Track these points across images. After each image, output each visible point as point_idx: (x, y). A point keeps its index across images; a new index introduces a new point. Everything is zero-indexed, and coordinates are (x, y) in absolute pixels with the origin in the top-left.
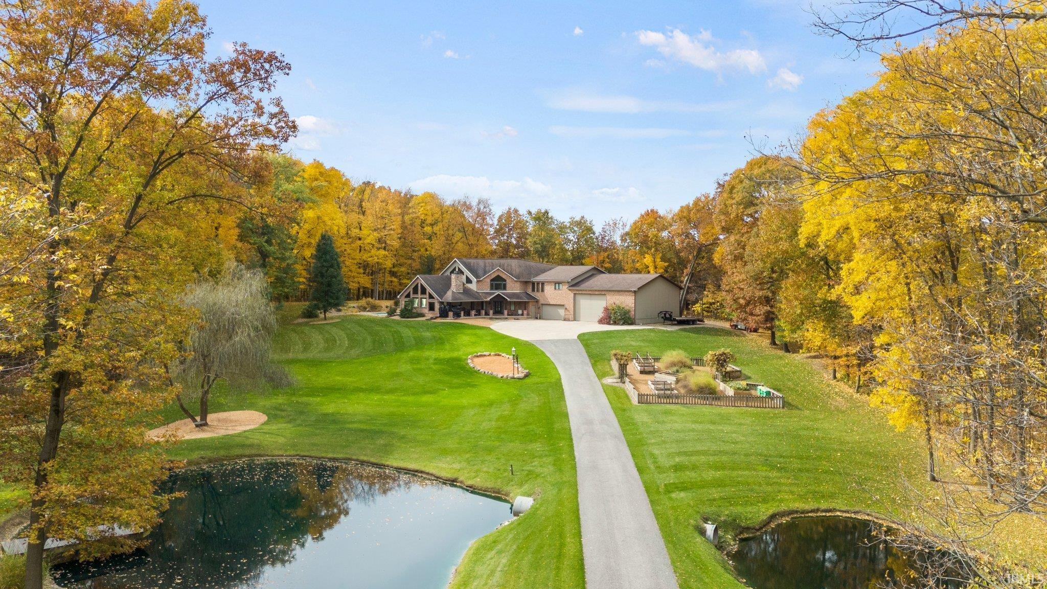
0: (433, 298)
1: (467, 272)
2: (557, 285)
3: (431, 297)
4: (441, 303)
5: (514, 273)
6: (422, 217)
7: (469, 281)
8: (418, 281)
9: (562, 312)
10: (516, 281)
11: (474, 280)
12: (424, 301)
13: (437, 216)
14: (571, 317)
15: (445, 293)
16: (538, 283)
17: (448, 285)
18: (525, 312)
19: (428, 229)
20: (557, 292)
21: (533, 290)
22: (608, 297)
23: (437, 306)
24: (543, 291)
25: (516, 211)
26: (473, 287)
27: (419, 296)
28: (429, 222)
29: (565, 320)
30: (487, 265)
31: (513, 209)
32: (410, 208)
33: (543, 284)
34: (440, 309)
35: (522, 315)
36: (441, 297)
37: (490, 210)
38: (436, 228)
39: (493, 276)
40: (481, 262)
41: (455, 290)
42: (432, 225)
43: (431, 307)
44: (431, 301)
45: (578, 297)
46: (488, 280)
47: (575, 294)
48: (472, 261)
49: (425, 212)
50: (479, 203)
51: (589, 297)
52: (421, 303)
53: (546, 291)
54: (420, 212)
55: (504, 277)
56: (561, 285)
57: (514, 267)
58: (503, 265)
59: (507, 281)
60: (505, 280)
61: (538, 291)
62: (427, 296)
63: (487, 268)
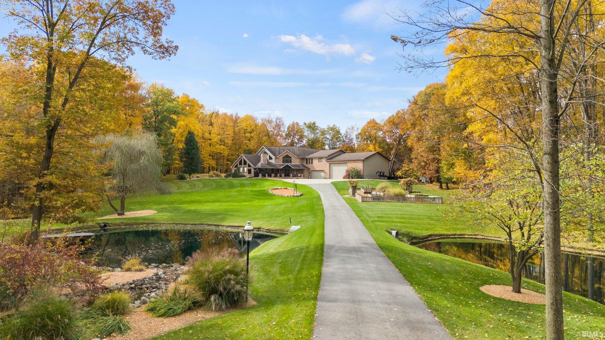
0: (250, 166)
1: (270, 154)
2: (320, 159)
4: (255, 169)
5: (296, 153)
6: (245, 128)
7: (271, 158)
8: (242, 158)
9: (323, 174)
10: (297, 158)
12: (246, 169)
13: (253, 127)
14: (328, 177)
15: (257, 164)
16: (309, 159)
17: (259, 160)
18: (302, 175)
19: (248, 135)
20: (320, 163)
21: (307, 163)
22: (349, 164)
23: (253, 171)
24: (312, 163)
25: (297, 124)
26: (273, 161)
27: (243, 166)
28: (249, 130)
29: (324, 178)
31: (295, 122)
32: (238, 123)
33: (312, 159)
34: (255, 172)
37: (283, 123)
38: (253, 135)
39: (284, 155)
40: (277, 148)
42: (250, 133)
43: (249, 172)
44: (249, 168)
46: (281, 158)
47: (330, 164)
48: (272, 148)
49: (246, 125)
51: (337, 165)
52: (244, 170)
53: (314, 163)
55: (290, 156)
56: (322, 159)
57: (296, 151)
58: (290, 150)
59: (292, 158)
60: (291, 158)
61: (309, 163)
62: (247, 166)
63: (281, 151)
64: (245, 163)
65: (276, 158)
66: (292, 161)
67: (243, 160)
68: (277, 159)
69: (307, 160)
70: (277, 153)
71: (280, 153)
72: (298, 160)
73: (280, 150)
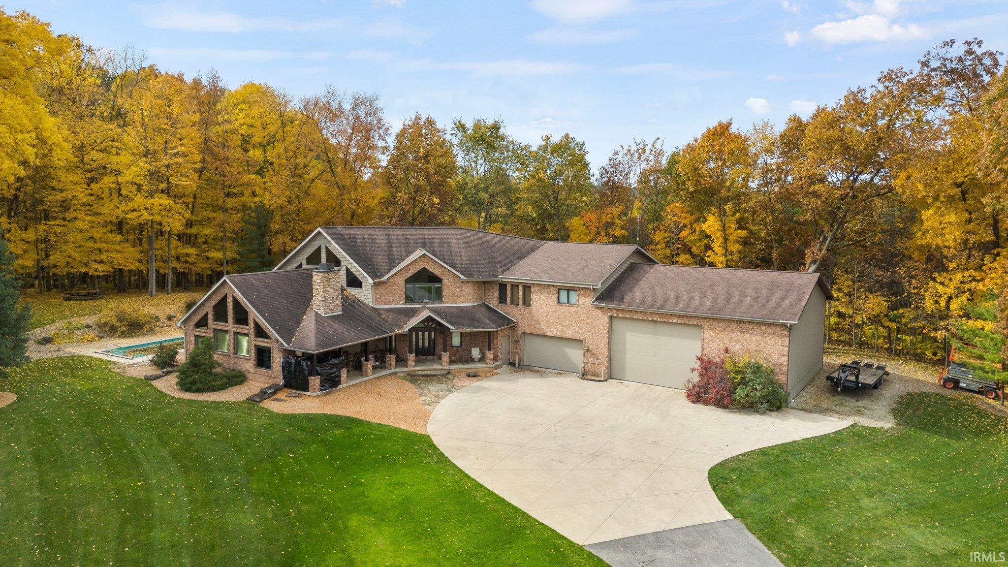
0: (268, 337)
1: (347, 261)
2: (564, 294)
3: (260, 332)
4: (289, 353)
5: (458, 260)
6: (244, 130)
7: (353, 281)
8: (224, 291)
9: (576, 355)
10: (465, 282)
11: (368, 281)
12: (244, 342)
13: (272, 129)
14: (603, 370)
15: (299, 321)
16: (515, 286)
17: (305, 298)
18: (490, 355)
19: (256, 154)
20: (563, 309)
21: (502, 300)
22: (709, 334)
23: (277, 359)
24: (526, 302)
25: (430, 123)
26: (365, 295)
27: (231, 326)
28: (256, 140)
29: (584, 375)
30: (394, 241)
31: (423, 119)
32: (219, 113)
33: (527, 288)
34: (286, 366)
35: (482, 359)
36: (287, 333)
37: (379, 120)
38: (271, 154)
39: (412, 271)
40: (379, 236)
41: (322, 312)
42: (263, 146)
43: (263, 358)
44: (262, 342)
45: (619, 326)
46: (401, 281)
47: (611, 317)
48: (359, 233)
49: (250, 121)
50: (357, 105)
51: (650, 327)
52: (237, 345)
53: (534, 305)
54: (240, 120)
55: (437, 272)
56: (573, 296)
57: (455, 248)
58: (432, 244)
59: (445, 281)
60: (439, 280)
61: (514, 302)
62: (251, 329)
63: (395, 251)
64: (242, 317)
65: (376, 285)
66: (446, 292)
67: (230, 301)
68: (382, 289)
69: (503, 286)
70: (381, 261)
71: (392, 263)
72: (469, 290)
73: (390, 246)
